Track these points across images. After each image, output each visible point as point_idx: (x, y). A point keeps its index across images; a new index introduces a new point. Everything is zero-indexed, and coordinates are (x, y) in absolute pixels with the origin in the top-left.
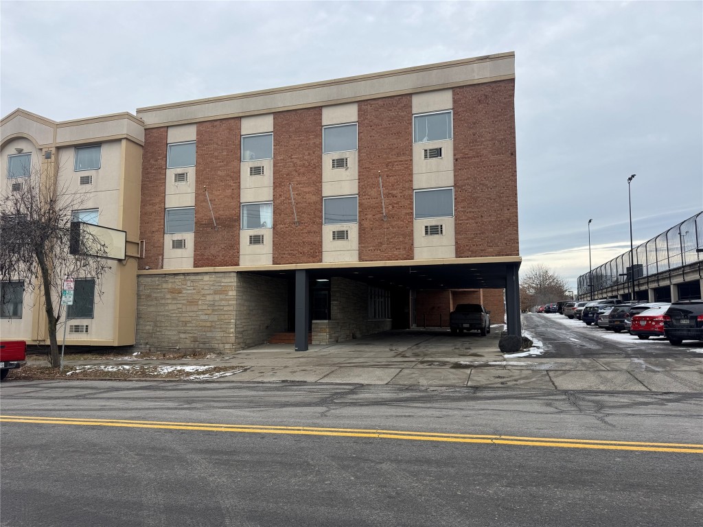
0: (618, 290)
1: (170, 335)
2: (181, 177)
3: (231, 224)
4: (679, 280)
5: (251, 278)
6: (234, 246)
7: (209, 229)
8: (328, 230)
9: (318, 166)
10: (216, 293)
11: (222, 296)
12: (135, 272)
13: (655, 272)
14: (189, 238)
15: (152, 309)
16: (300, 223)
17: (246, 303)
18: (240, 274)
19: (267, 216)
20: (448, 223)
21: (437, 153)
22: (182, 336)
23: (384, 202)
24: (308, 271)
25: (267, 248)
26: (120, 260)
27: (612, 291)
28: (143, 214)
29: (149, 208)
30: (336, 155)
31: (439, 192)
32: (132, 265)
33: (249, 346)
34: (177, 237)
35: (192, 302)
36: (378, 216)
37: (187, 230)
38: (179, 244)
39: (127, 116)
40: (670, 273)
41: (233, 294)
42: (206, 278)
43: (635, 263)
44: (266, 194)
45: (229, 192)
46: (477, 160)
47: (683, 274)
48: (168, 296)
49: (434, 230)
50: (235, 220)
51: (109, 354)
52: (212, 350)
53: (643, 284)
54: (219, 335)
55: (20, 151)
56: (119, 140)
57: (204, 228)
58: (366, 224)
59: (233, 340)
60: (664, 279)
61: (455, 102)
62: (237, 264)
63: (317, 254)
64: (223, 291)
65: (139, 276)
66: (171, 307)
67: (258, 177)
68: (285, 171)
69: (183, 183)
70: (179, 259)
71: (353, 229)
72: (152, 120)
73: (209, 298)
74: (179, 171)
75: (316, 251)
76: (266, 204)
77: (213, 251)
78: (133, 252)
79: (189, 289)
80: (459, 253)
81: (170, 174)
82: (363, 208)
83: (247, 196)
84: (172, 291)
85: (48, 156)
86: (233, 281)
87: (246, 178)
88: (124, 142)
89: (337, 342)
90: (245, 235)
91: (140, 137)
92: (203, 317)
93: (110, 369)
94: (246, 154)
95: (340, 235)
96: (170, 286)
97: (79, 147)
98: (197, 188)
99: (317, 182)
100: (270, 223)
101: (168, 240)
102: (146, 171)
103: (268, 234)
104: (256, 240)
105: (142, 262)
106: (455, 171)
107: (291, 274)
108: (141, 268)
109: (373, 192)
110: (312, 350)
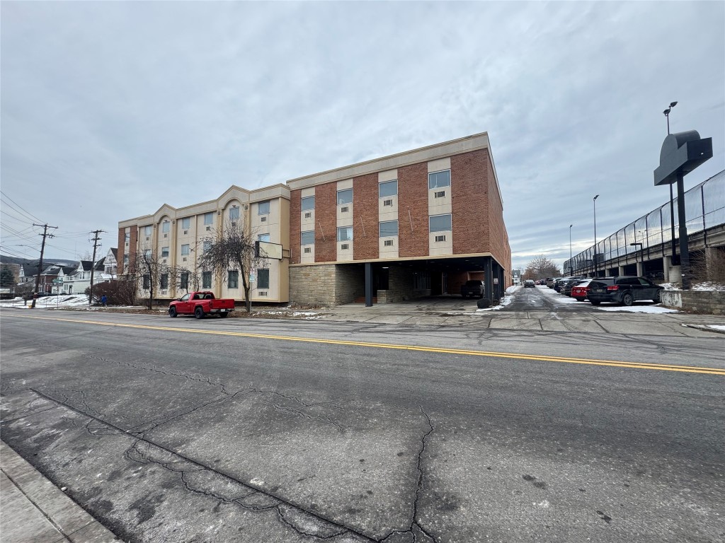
0: (587, 270)
1: (305, 297)
2: (308, 215)
3: (332, 239)
4: (624, 263)
5: (343, 268)
6: (334, 251)
7: (322, 242)
8: (382, 240)
9: (377, 205)
10: (325, 276)
11: (329, 277)
12: (288, 265)
13: (609, 258)
14: (312, 247)
15: (296, 284)
16: (367, 237)
17: (341, 281)
18: (338, 266)
19: (350, 234)
20: (449, 234)
21: (442, 194)
22: (310, 297)
23: (412, 223)
24: (372, 263)
25: (350, 251)
26: (280, 259)
27: (584, 271)
28: (291, 235)
29: (293, 232)
30: (386, 198)
31: (444, 217)
32: (286, 262)
33: (343, 304)
34: (307, 247)
35: (315, 280)
36: (409, 232)
37: (311, 243)
38: (307, 250)
39: (281, 185)
40: (618, 259)
41: (334, 276)
42: (321, 268)
43: (597, 253)
44: (350, 222)
45: (331, 222)
46: (465, 197)
47: (627, 260)
48: (303, 277)
49: (440, 239)
50: (334, 237)
51: (276, 306)
52: (324, 305)
53: (602, 266)
54: (328, 297)
55: (234, 206)
56: (278, 198)
57: (319, 241)
58: (403, 236)
59: (334, 300)
60: (615, 263)
61: (452, 164)
62: (336, 260)
63: (376, 254)
64: (328, 275)
65: (289, 267)
66: (305, 283)
67: (346, 212)
68: (359, 209)
69: (309, 218)
70: (308, 258)
71: (395, 239)
72: (294, 186)
73: (322, 278)
74: (307, 212)
75: (376, 253)
76: (349, 227)
77: (324, 253)
78: (286, 255)
79: (313, 273)
80: (455, 252)
81: (303, 214)
82: (401, 228)
83: (340, 224)
84: (305, 275)
85: (246, 208)
86: (333, 269)
87: (339, 213)
88: (280, 199)
89: (392, 302)
90: (339, 244)
91: (288, 196)
92: (320, 288)
93: (272, 313)
94: (340, 201)
95: (389, 243)
96: (304, 272)
97: (260, 203)
98: (316, 221)
99: (376, 214)
100: (352, 238)
101: (303, 248)
102: (291, 213)
103: (350, 243)
104: (345, 247)
105: (291, 260)
106: (452, 204)
107: (363, 264)
108: (290, 263)
109: (406, 218)
110: (375, 307)
